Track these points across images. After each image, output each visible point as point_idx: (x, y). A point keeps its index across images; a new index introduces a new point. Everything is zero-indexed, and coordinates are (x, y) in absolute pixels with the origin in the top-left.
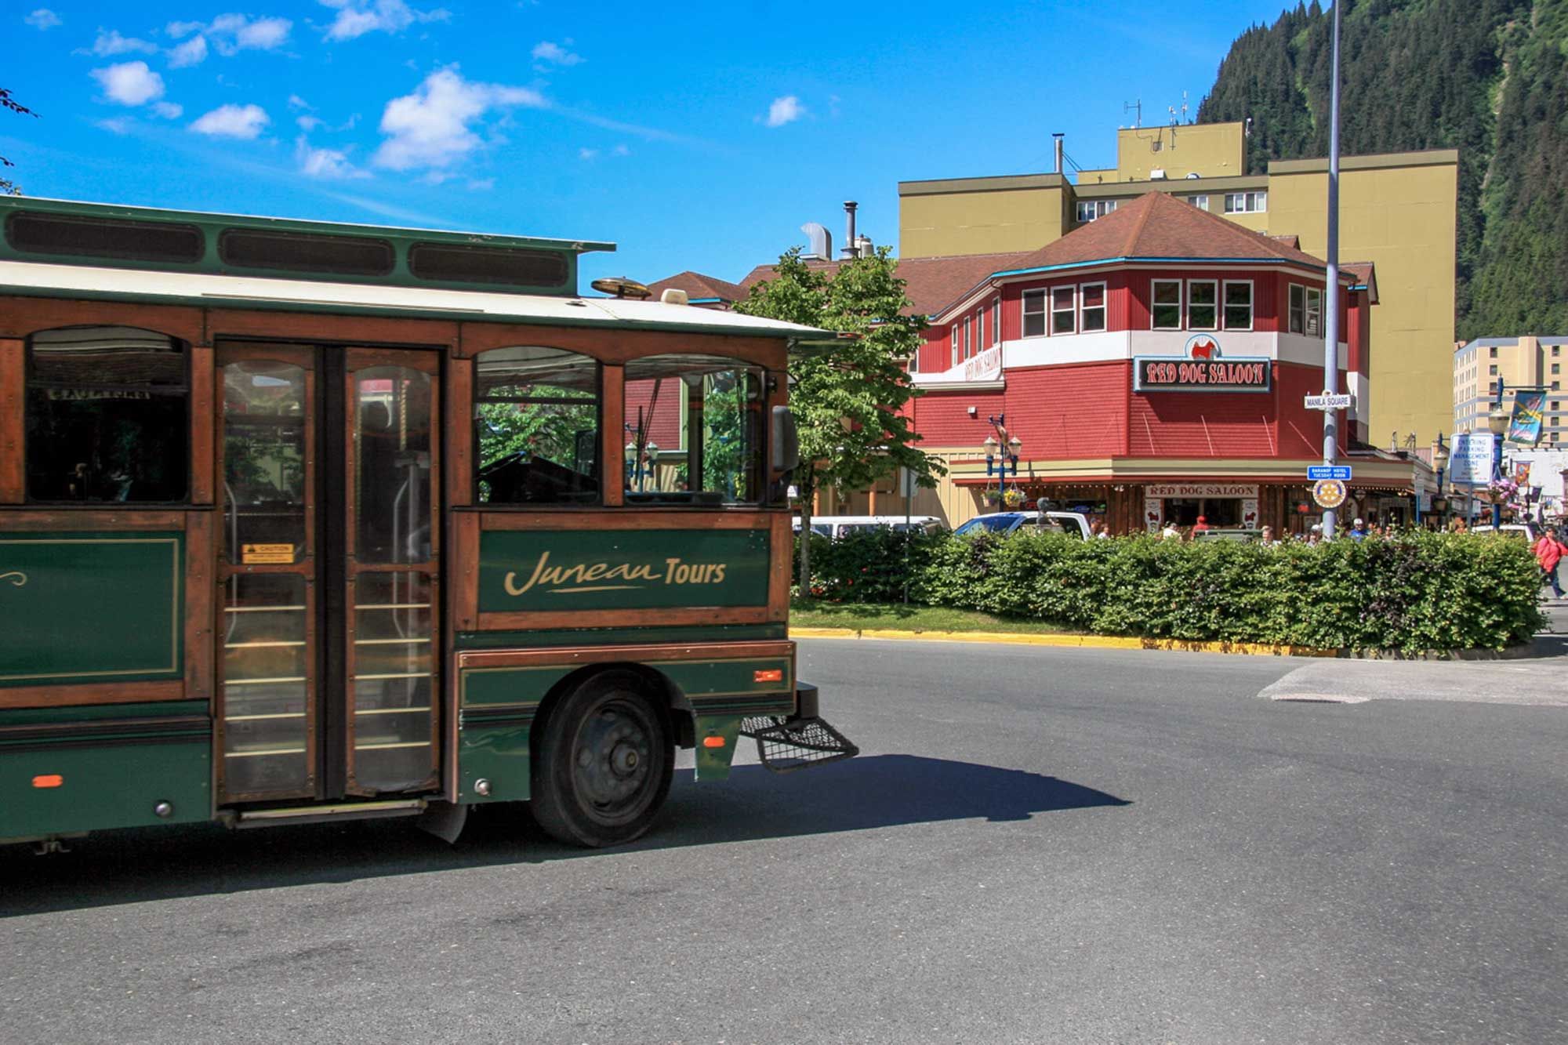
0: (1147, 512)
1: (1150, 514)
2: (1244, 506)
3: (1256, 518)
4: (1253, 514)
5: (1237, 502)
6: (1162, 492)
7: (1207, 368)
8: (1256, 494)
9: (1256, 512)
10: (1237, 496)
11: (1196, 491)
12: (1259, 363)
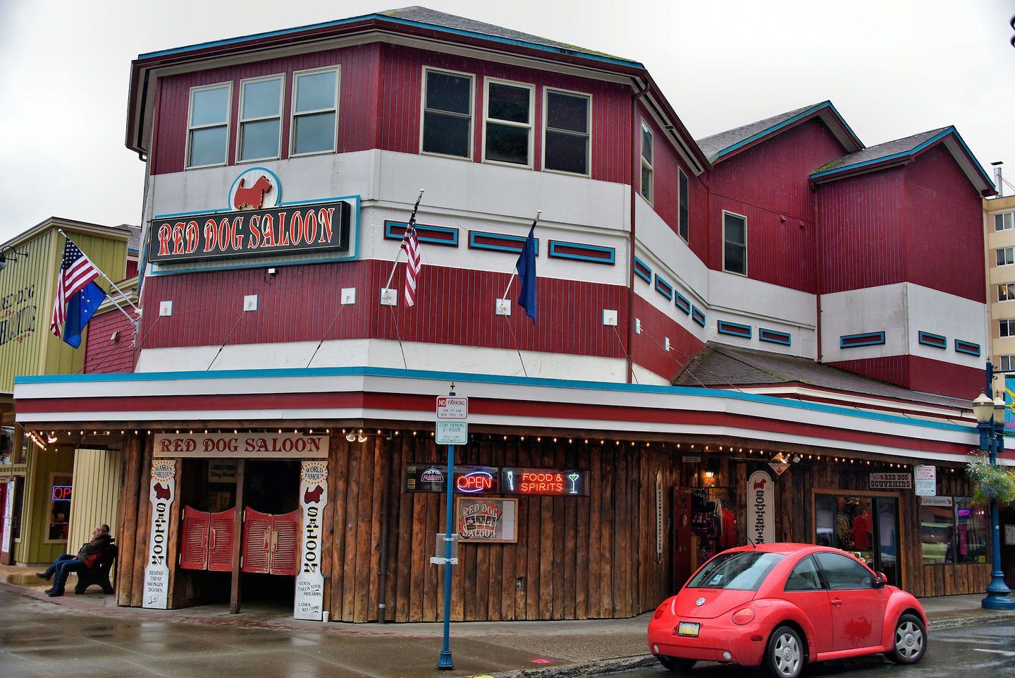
0: (153, 483)
1: (158, 487)
2: (303, 473)
3: (324, 497)
4: (319, 490)
5: (293, 468)
6: (177, 446)
7: (246, 223)
8: (324, 453)
9: (324, 485)
10: (294, 454)
11: (227, 446)
12: (327, 206)
